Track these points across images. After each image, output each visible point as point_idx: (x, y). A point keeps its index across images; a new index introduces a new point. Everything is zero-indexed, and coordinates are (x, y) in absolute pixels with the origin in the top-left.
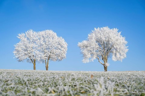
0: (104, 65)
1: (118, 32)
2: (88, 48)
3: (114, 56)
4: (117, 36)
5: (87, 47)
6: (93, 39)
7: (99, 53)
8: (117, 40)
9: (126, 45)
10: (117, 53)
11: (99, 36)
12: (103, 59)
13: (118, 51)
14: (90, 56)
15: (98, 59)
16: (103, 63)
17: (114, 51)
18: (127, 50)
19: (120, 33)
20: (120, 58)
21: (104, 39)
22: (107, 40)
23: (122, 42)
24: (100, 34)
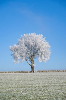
0: (31, 65)
1: (43, 37)
2: (19, 51)
3: (40, 58)
4: (42, 41)
5: (17, 50)
6: (23, 43)
7: (27, 55)
8: (43, 45)
9: (50, 49)
10: (43, 56)
11: (28, 41)
12: (30, 60)
13: (44, 54)
14: (20, 58)
15: (26, 60)
16: (31, 64)
17: (40, 54)
18: (50, 53)
19: (44, 38)
20: (44, 59)
21: (32, 44)
22: (35, 44)
23: (46, 46)
24: (29, 39)
